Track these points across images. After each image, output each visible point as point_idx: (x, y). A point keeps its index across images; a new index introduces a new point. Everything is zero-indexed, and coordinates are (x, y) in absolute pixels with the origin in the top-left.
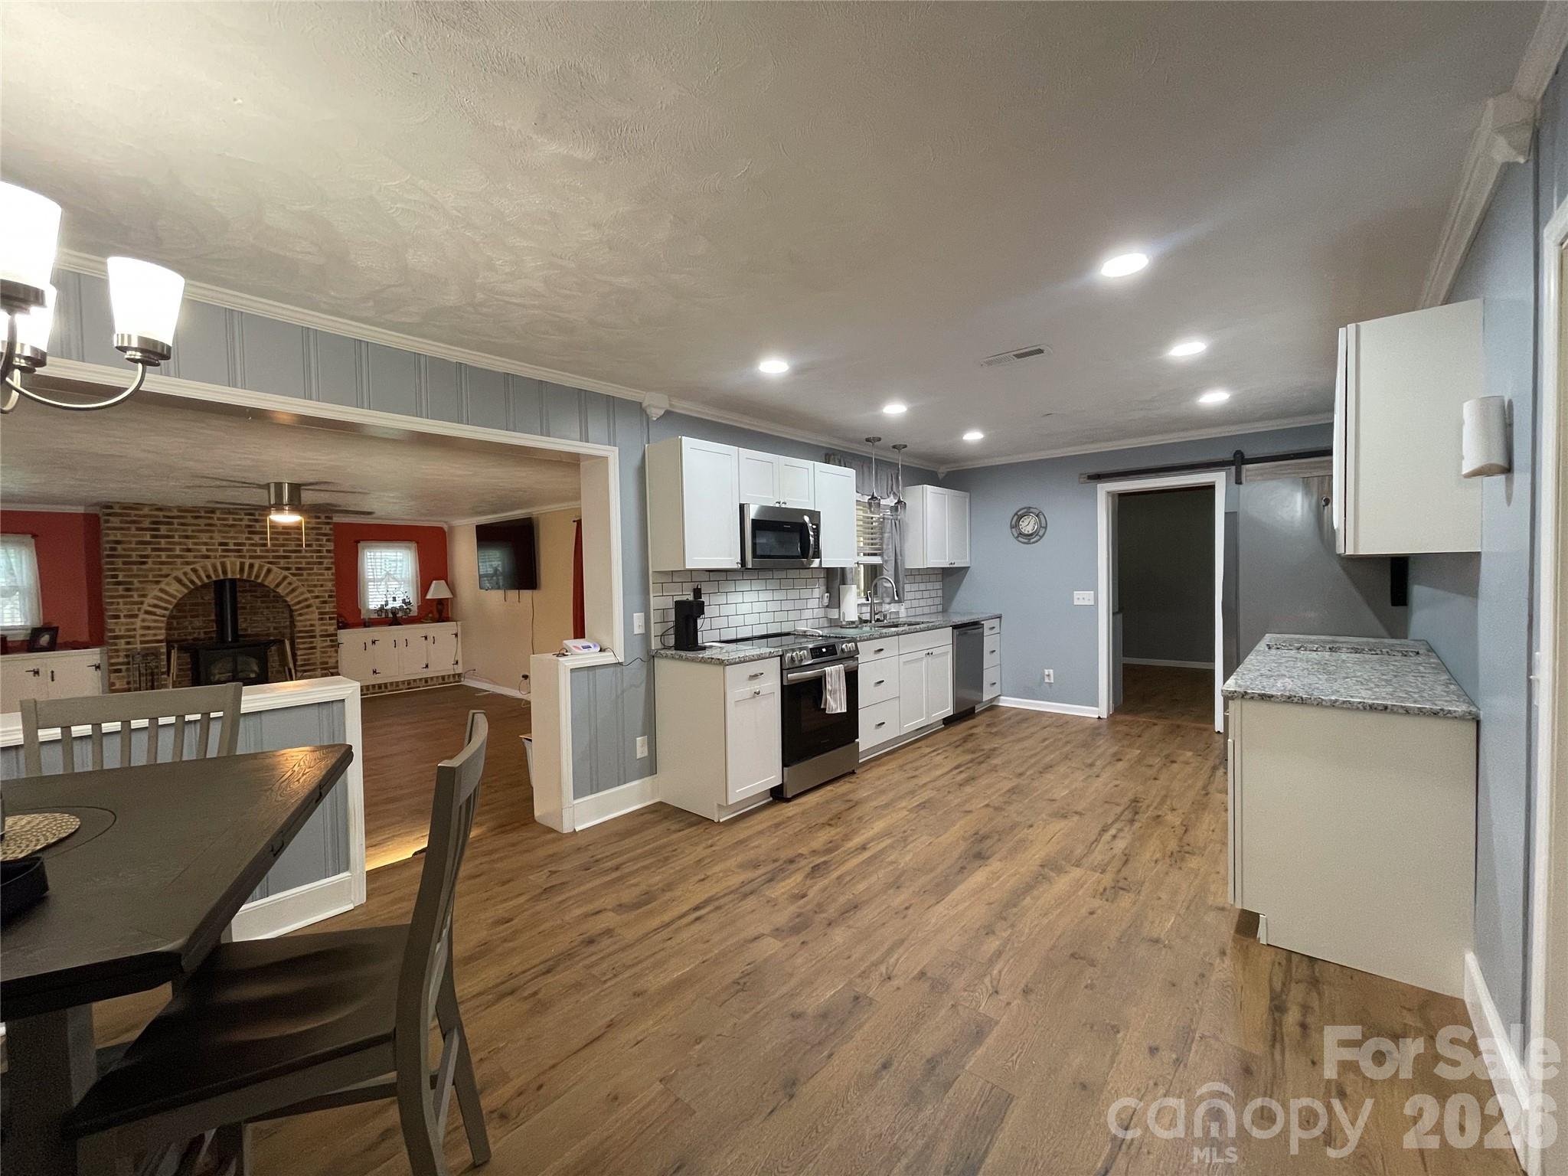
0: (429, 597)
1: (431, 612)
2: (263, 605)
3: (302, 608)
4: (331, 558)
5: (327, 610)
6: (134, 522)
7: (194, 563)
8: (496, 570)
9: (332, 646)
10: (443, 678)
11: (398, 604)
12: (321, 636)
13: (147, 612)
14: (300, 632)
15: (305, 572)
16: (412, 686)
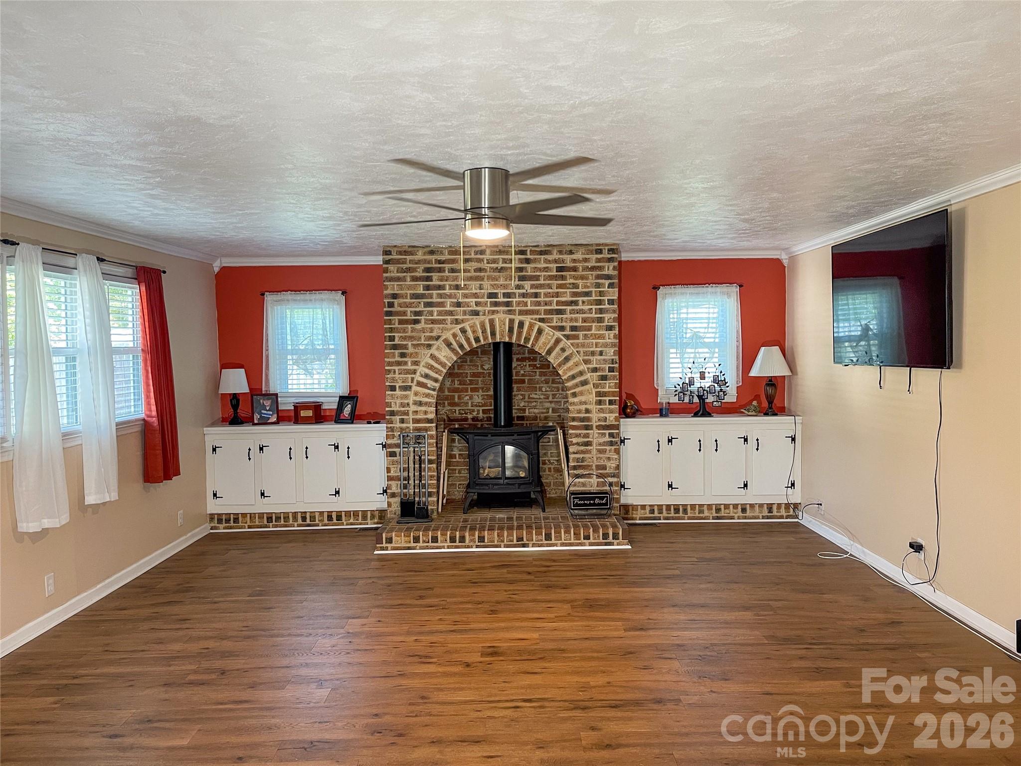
0: (754, 373)
1: (757, 398)
2: (543, 378)
3: (576, 386)
4: (614, 312)
5: (607, 390)
6: (409, 270)
7: (463, 321)
8: (866, 329)
9: (611, 444)
10: (770, 507)
11: (707, 383)
12: (598, 427)
13: (420, 384)
14: (574, 419)
15: (581, 334)
16: (722, 514)
